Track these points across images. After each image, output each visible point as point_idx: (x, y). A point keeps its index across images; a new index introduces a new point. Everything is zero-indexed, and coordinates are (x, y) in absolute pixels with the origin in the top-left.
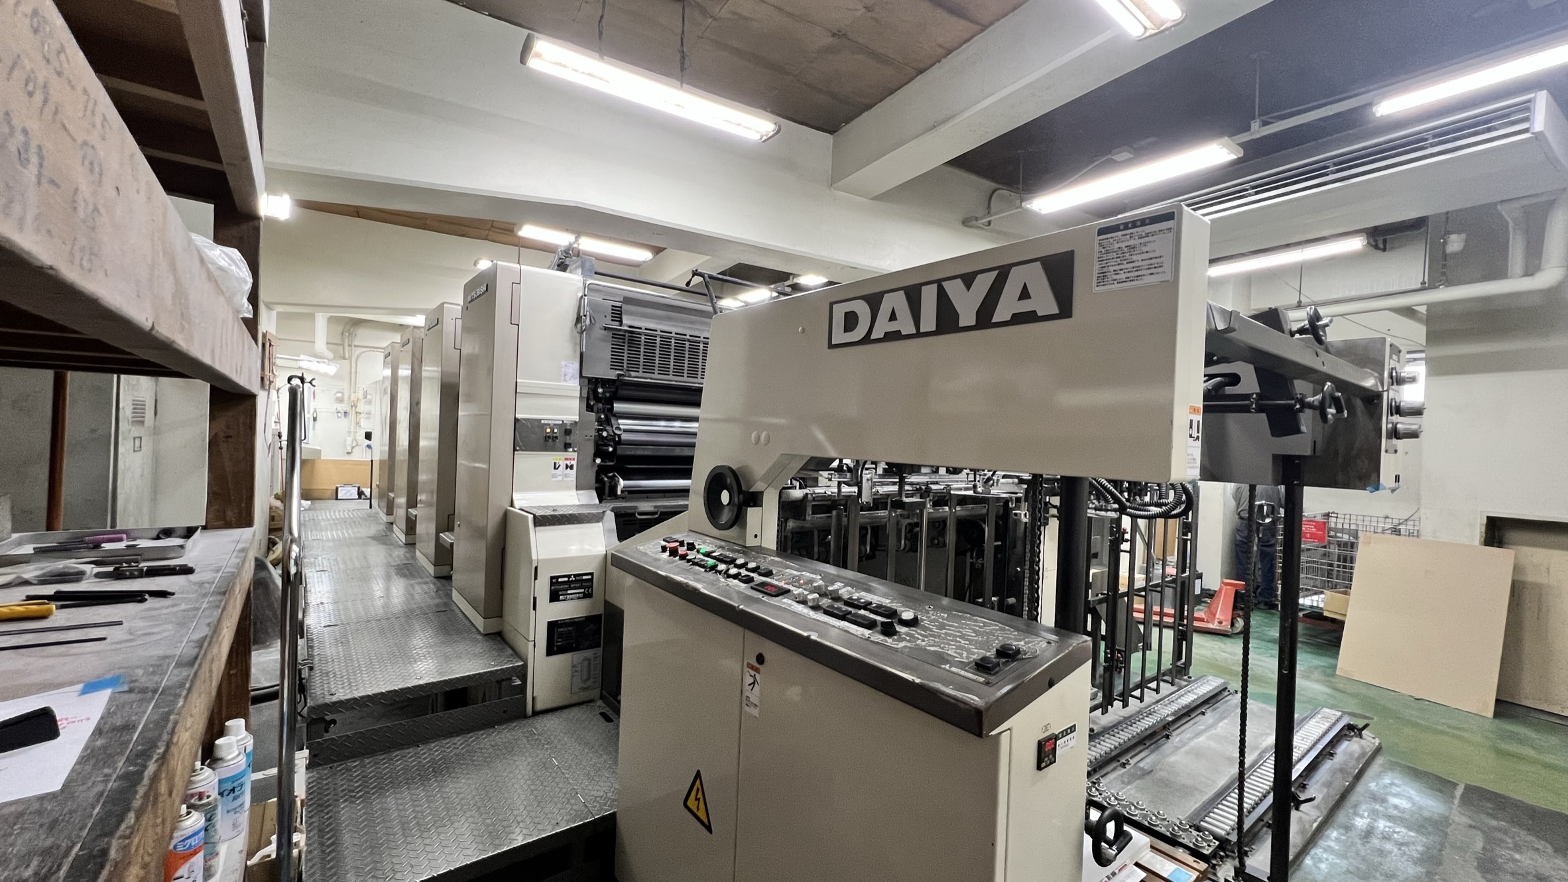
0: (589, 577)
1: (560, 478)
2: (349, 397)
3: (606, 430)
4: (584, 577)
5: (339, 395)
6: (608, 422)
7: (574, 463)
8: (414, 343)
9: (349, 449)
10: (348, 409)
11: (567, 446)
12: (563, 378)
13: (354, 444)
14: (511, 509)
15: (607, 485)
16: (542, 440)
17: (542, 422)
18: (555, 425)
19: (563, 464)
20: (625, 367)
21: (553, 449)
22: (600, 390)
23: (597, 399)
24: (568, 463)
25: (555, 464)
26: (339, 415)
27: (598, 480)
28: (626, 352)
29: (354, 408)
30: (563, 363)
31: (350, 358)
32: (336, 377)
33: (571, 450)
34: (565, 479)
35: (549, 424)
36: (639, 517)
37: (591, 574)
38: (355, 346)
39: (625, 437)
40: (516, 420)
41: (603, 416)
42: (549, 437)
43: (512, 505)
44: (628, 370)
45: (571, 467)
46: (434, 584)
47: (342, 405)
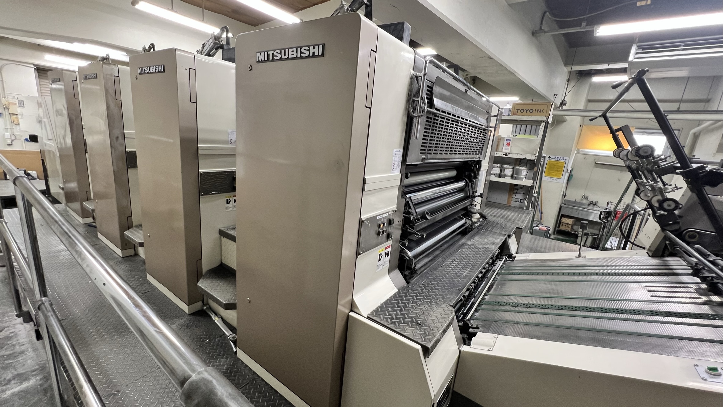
1: (381, 267)
7: (390, 250)
8: (106, 79)
9: (9, 142)
10: (2, 111)
11: (388, 236)
13: (13, 138)
14: (352, 314)
16: (376, 237)
17: (377, 218)
18: (384, 218)
19: (384, 253)
20: (427, 150)
21: (381, 242)
24: (387, 251)
25: (380, 255)
27: (400, 259)
28: (430, 135)
30: (394, 151)
33: (390, 238)
34: (384, 267)
35: (381, 219)
40: (361, 222)
42: (380, 232)
44: (427, 153)
45: (388, 254)
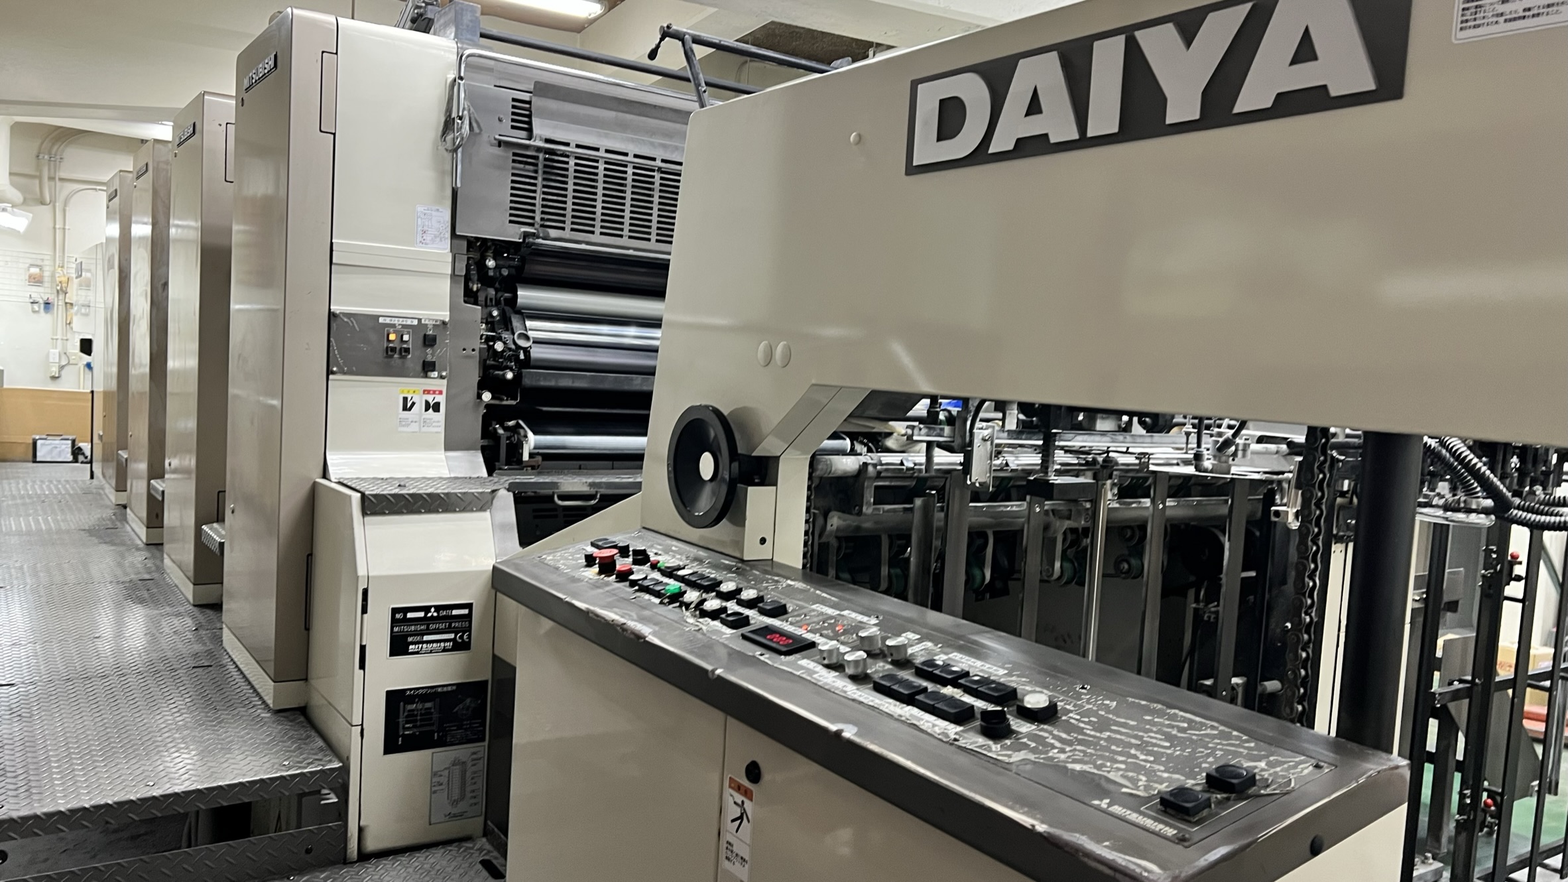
0: (466, 611)
1: (414, 427)
2: (53, 276)
3: (500, 339)
4: (455, 612)
5: (34, 270)
6: (507, 324)
7: (441, 399)
9: (54, 370)
10: (52, 298)
11: (428, 368)
12: (419, 239)
13: (63, 363)
14: (323, 480)
15: (504, 443)
16: (381, 355)
17: (381, 320)
18: (404, 326)
19: (420, 400)
20: (538, 219)
21: (402, 373)
22: (491, 263)
23: (485, 279)
24: (430, 398)
25: (405, 399)
26: (36, 307)
27: (487, 432)
28: (539, 189)
29: (61, 296)
30: (420, 209)
31: (53, 202)
32: (28, 236)
33: (435, 374)
34: (424, 429)
35: (393, 326)
36: (560, 503)
37: (469, 606)
38: (61, 180)
39: (538, 352)
40: (332, 316)
41: (495, 313)
42: (393, 349)
43: (325, 475)
44: (542, 226)
45: (436, 407)
46: (193, 618)
47: (41, 289)
